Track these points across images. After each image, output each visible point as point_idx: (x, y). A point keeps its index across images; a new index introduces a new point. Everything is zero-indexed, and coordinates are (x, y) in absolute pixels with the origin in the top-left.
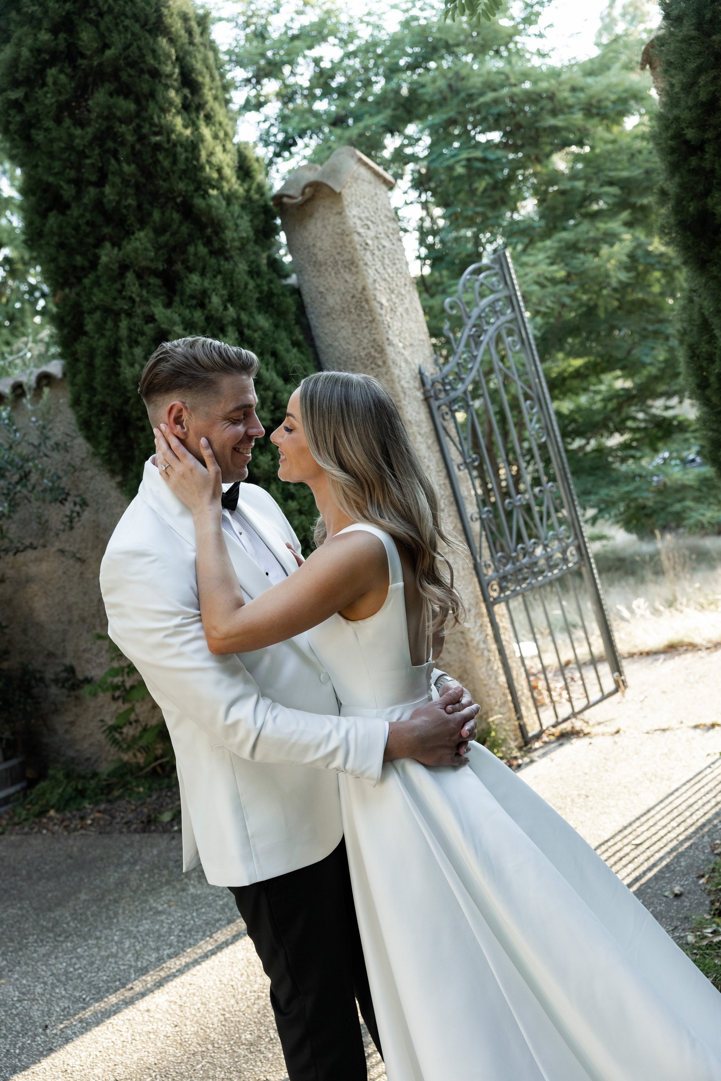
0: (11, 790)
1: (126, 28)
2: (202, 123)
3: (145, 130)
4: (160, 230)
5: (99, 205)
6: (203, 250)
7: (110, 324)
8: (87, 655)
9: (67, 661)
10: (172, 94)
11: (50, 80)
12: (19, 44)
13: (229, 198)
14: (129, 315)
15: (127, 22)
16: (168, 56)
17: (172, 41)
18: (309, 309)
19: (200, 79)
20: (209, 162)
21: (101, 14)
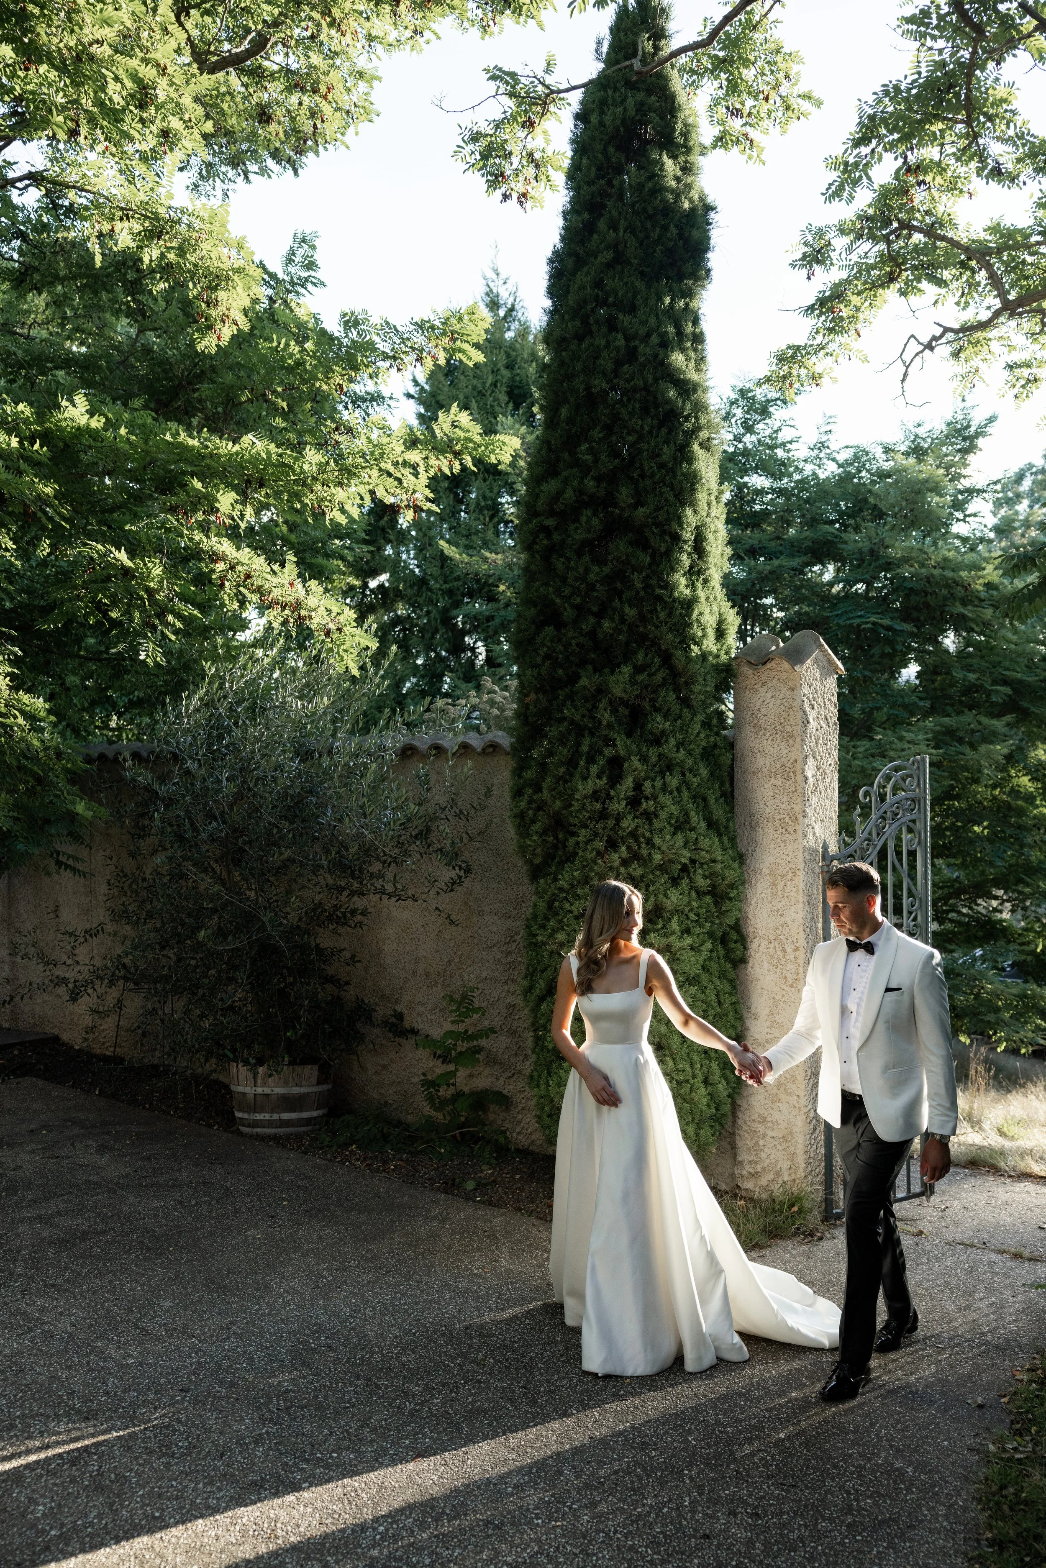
0: (315, 1114)
1: (662, 493)
2: (699, 585)
3: (653, 582)
4: (638, 670)
5: (592, 634)
6: (671, 695)
7: (573, 737)
8: (421, 1009)
9: (399, 1008)
10: (684, 557)
11: (584, 519)
12: (565, 482)
13: (704, 656)
14: (592, 734)
15: (664, 490)
16: (689, 525)
17: (695, 512)
18: (737, 764)
19: (708, 548)
20: (698, 621)
21: (642, 476)
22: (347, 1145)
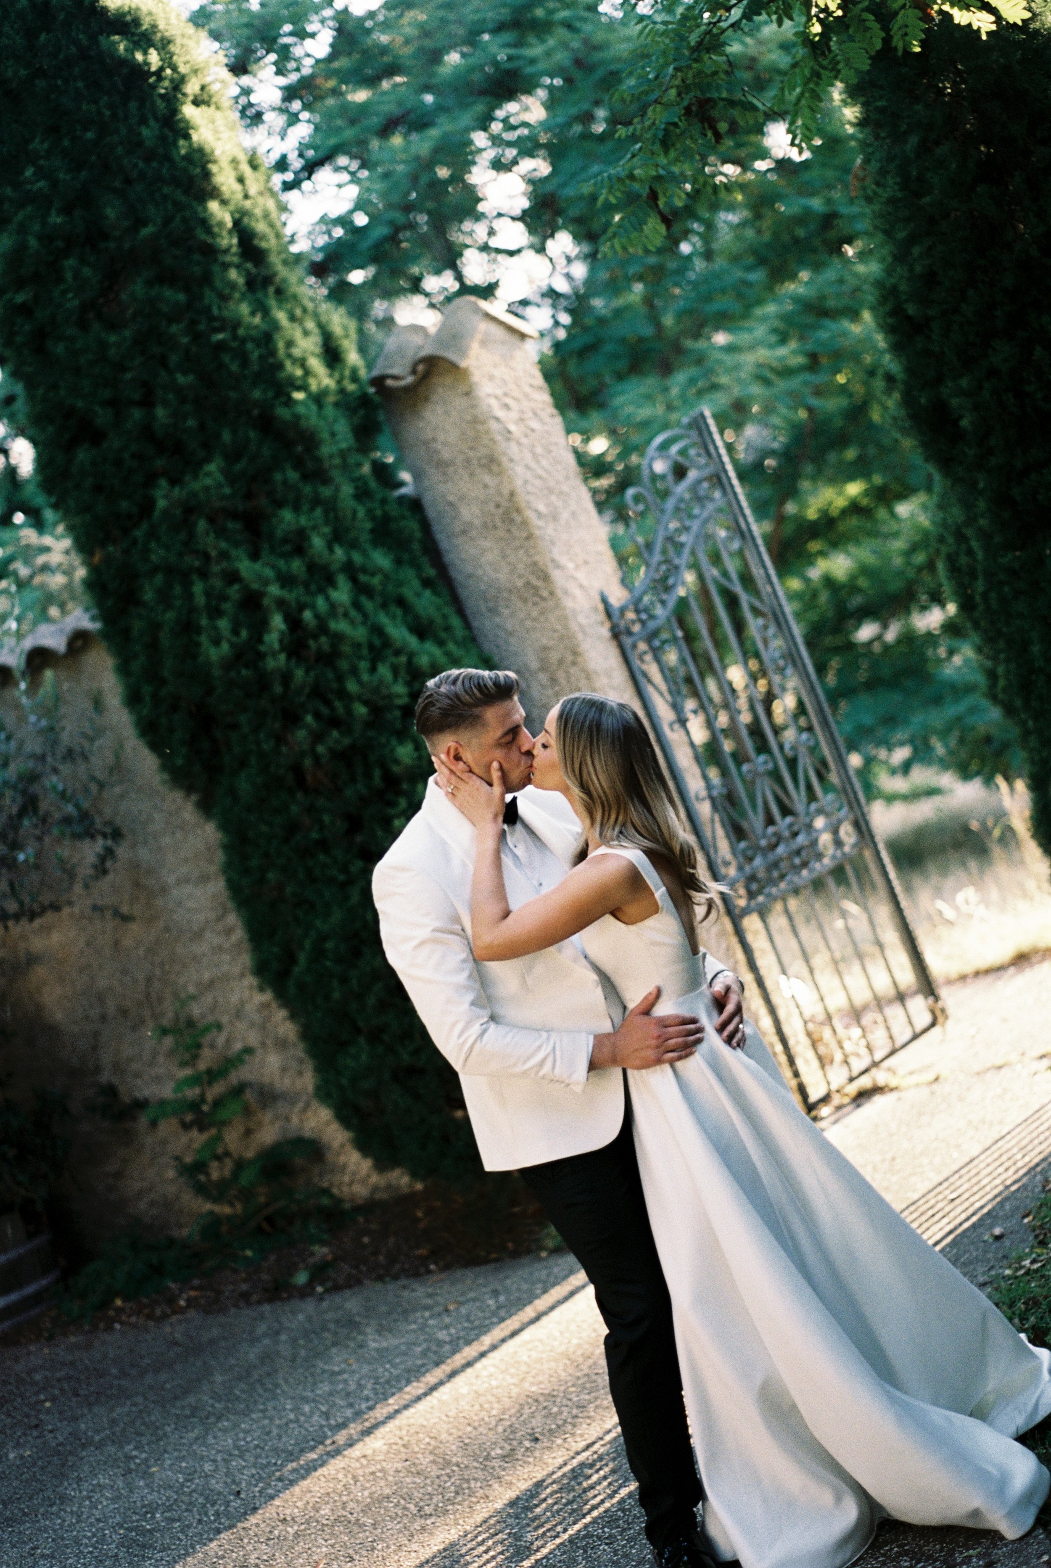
0: (44, 1282)
1: (165, 197)
2: (272, 302)
3: (202, 327)
4: (232, 456)
5: (147, 431)
6: (293, 475)
7: (177, 590)
8: (135, 1066)
9: (105, 1077)
10: (233, 274)
11: (69, 275)
12: (22, 229)
13: (318, 399)
14: (204, 574)
15: (166, 190)
16: (221, 224)
17: (224, 202)
18: (436, 528)
19: (264, 245)
20: (289, 356)
21: (128, 182)
22: (106, 1304)
